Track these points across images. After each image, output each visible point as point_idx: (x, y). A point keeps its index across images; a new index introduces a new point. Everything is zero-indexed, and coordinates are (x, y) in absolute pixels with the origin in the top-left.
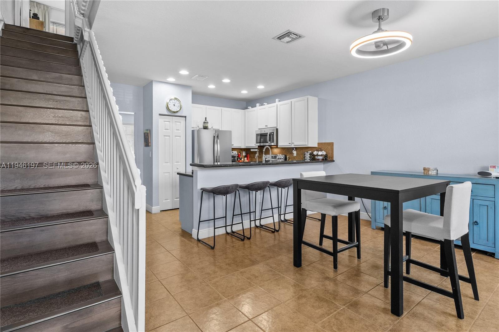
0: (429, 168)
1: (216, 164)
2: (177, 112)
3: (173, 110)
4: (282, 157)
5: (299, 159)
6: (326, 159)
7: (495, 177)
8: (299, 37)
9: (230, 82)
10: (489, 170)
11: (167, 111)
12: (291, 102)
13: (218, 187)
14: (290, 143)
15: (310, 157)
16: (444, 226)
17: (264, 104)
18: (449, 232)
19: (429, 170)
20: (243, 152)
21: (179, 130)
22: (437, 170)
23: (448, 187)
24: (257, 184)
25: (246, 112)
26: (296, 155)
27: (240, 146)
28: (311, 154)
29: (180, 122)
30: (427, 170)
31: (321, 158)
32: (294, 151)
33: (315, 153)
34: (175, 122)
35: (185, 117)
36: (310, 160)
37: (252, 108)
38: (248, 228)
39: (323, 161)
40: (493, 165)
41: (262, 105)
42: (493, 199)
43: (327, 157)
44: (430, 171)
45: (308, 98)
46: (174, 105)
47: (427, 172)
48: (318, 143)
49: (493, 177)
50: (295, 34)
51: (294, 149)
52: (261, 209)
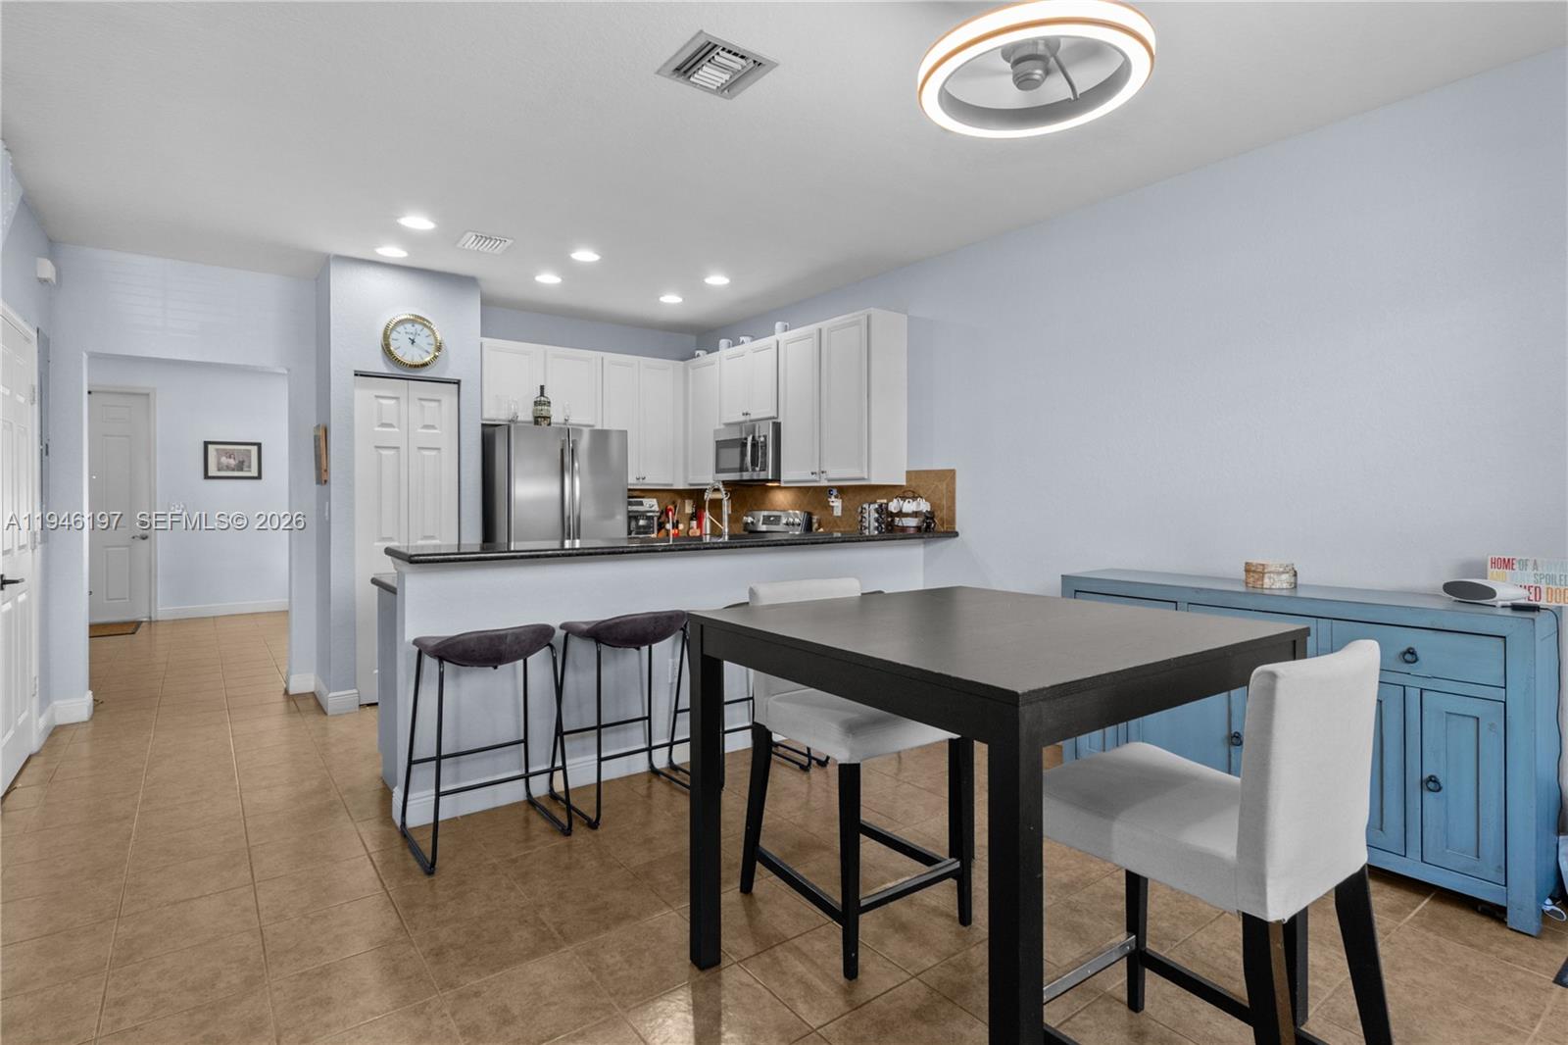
0: (1263, 565)
1: (567, 544)
2: (425, 365)
3: (407, 359)
4: (798, 517)
5: (850, 526)
6: (928, 526)
7: (1509, 603)
8: (752, 65)
9: (600, 260)
10: (1489, 574)
11: (385, 362)
12: (820, 330)
13: (458, 639)
14: (817, 470)
15: (877, 520)
16: (1239, 851)
17: (742, 339)
18: (1259, 882)
19: (1264, 573)
20: (687, 501)
21: (432, 427)
22: (1295, 572)
23: (1259, 675)
24: (632, 621)
25: (690, 370)
26: (840, 514)
27: (670, 482)
28: (882, 510)
29: (439, 401)
30: (1254, 572)
31: (912, 522)
32: (833, 499)
33: (893, 506)
34: (421, 399)
35: (458, 383)
36: (880, 532)
37: (708, 353)
38: (593, 785)
39: (920, 535)
40: (1502, 557)
41: (736, 343)
42: (1500, 694)
43: (932, 518)
44: (1266, 575)
45: (869, 317)
46: (413, 342)
47: (1258, 579)
48: (908, 472)
49: (1500, 603)
50: (734, 51)
51: (835, 492)
52: (673, 709)
